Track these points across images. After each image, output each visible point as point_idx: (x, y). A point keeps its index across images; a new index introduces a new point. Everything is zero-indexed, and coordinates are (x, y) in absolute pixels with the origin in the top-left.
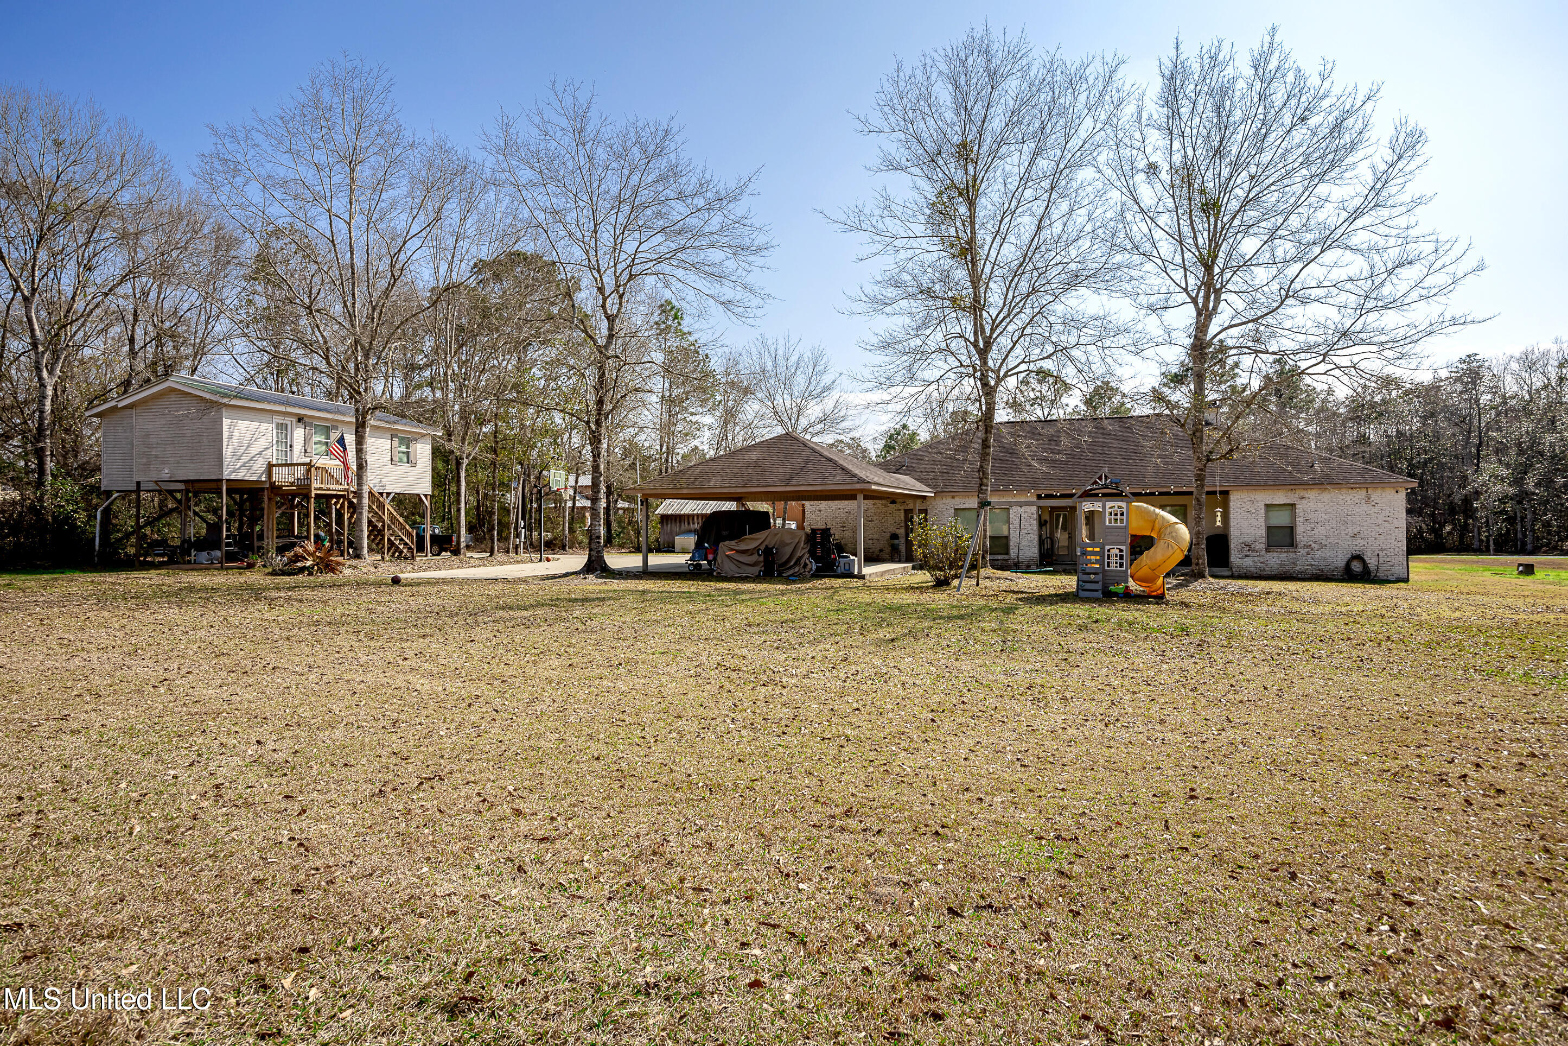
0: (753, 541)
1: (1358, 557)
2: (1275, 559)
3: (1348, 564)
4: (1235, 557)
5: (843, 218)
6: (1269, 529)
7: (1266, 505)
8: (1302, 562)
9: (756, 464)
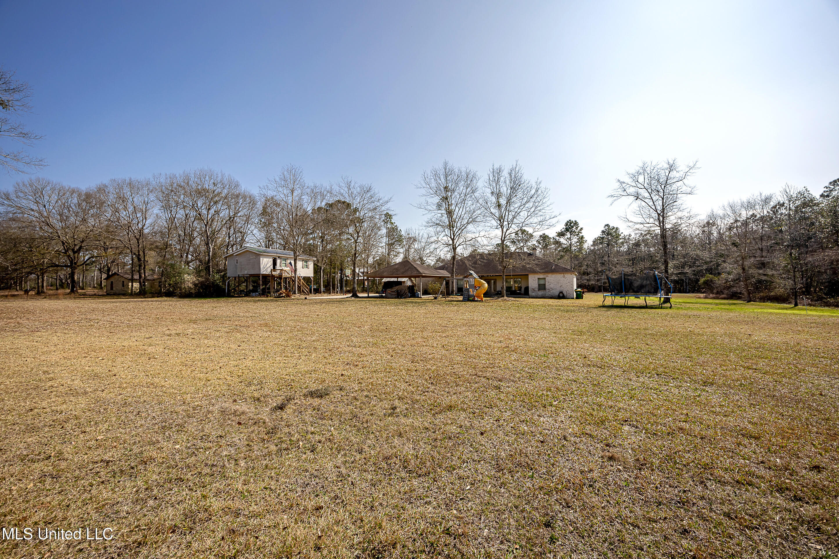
0: (395, 289)
1: (561, 292)
2: (540, 293)
3: (559, 294)
4: (530, 293)
5: (416, 205)
6: (539, 285)
7: (538, 278)
8: (548, 294)
9: (397, 269)
